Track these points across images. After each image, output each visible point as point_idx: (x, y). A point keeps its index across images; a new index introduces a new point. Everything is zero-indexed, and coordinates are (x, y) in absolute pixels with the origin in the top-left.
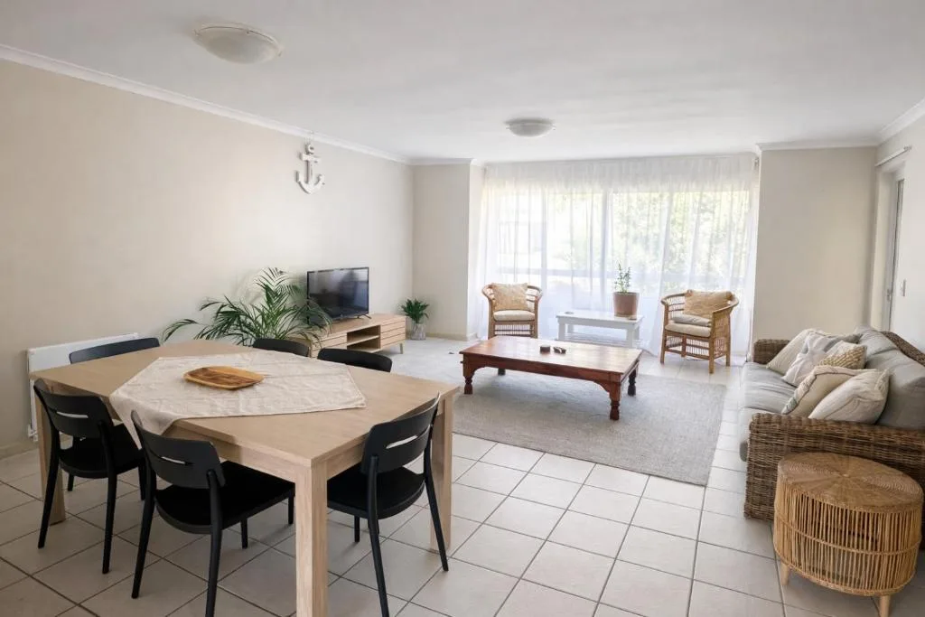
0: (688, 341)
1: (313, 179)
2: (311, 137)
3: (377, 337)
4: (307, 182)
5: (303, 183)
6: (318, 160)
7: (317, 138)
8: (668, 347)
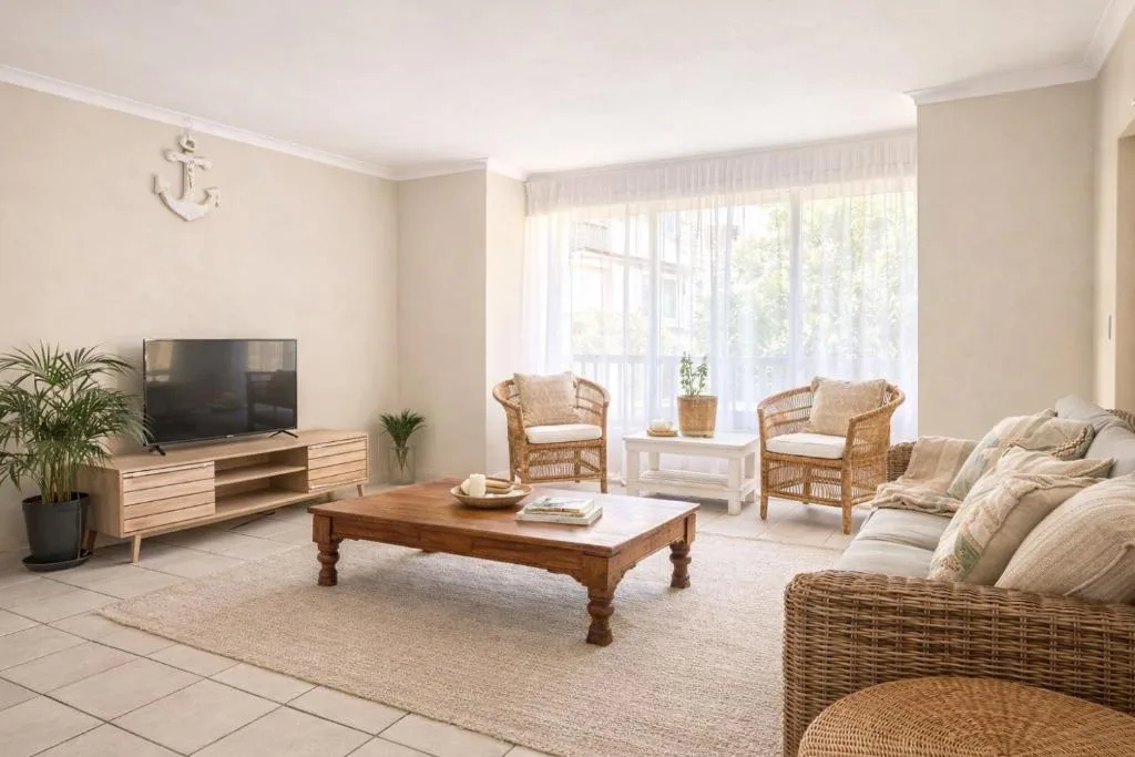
0: (815, 471)
1: (194, 193)
2: (188, 125)
3: (303, 468)
4: (182, 196)
5: (171, 201)
6: (208, 164)
7: (198, 126)
8: (772, 487)
